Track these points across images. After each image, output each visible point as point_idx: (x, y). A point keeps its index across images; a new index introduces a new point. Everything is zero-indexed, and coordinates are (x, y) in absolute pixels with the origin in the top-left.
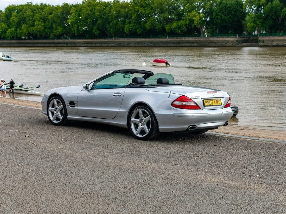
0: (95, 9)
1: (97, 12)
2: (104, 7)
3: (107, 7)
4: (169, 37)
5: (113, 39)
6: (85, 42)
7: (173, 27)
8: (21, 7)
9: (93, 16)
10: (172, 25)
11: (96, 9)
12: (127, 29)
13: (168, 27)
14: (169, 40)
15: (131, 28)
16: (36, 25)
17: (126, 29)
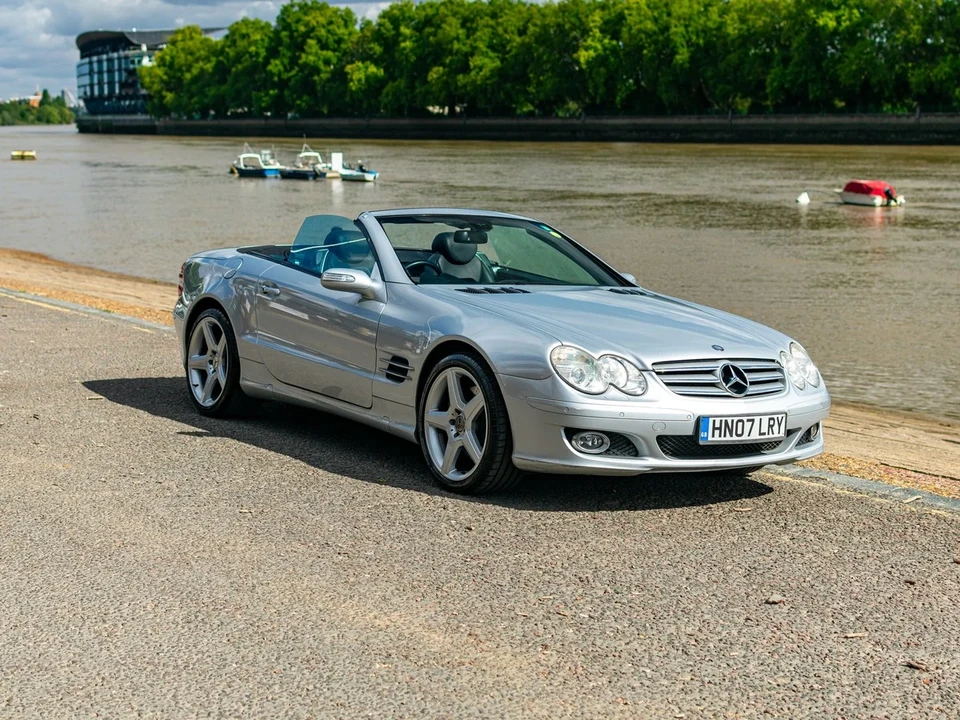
0: (669, 14)
1: (676, 26)
2: (702, 9)
3: (710, 8)
4: (922, 111)
5: (725, 118)
6: (635, 125)
7: (936, 76)
8: (430, 11)
9: (661, 38)
10: (936, 71)
11: (675, 14)
12: (775, 84)
13: (919, 75)
14: (924, 120)
15: (788, 78)
16: (475, 67)
17: (771, 84)
